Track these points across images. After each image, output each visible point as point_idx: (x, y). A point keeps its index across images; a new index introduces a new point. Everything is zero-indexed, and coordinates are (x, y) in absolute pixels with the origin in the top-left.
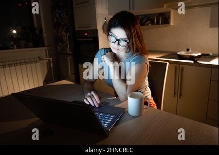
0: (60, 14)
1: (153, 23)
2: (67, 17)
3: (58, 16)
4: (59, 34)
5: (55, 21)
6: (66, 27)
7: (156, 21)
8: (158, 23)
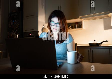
0: (13, 23)
1: (72, 28)
2: (19, 24)
3: (12, 24)
4: (12, 35)
5: (10, 27)
6: (17, 30)
7: (74, 27)
8: (75, 28)
